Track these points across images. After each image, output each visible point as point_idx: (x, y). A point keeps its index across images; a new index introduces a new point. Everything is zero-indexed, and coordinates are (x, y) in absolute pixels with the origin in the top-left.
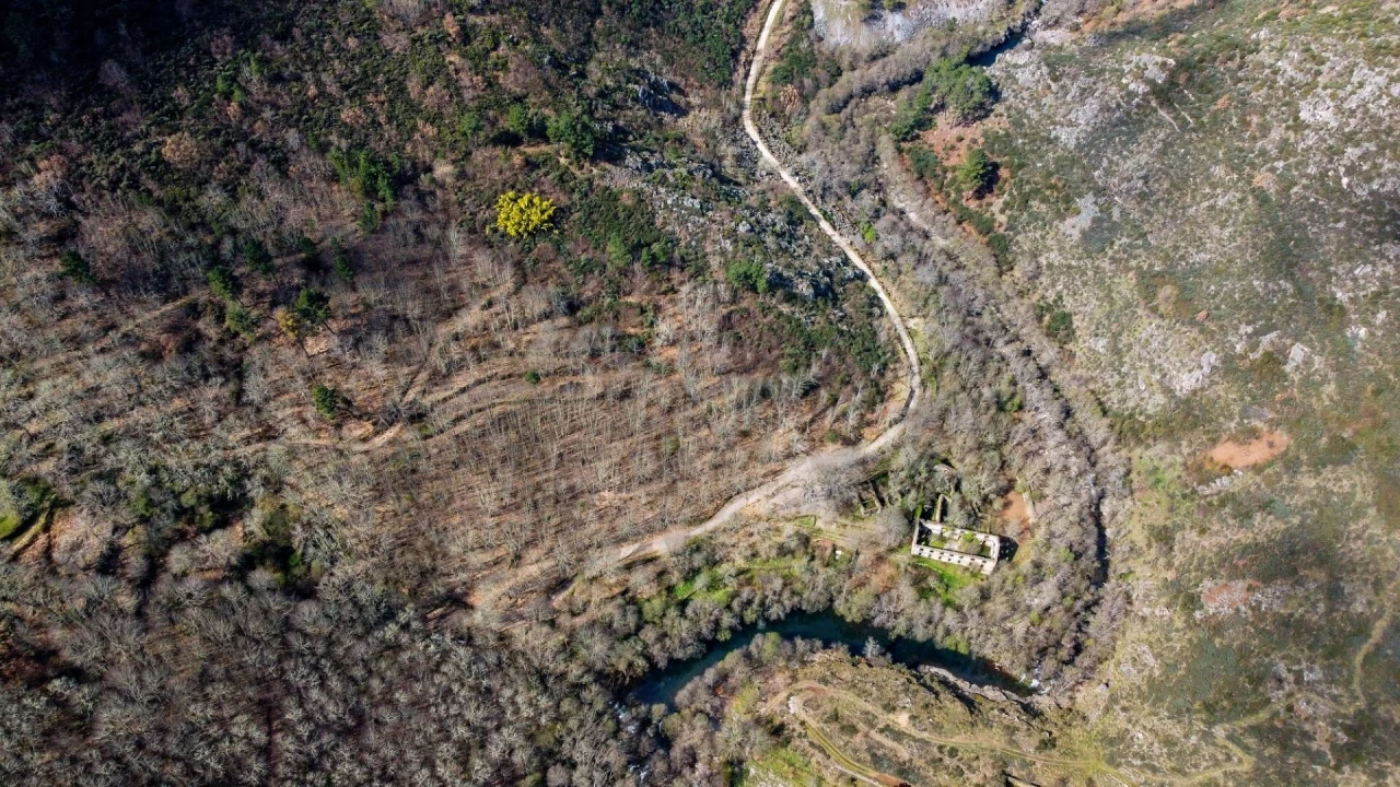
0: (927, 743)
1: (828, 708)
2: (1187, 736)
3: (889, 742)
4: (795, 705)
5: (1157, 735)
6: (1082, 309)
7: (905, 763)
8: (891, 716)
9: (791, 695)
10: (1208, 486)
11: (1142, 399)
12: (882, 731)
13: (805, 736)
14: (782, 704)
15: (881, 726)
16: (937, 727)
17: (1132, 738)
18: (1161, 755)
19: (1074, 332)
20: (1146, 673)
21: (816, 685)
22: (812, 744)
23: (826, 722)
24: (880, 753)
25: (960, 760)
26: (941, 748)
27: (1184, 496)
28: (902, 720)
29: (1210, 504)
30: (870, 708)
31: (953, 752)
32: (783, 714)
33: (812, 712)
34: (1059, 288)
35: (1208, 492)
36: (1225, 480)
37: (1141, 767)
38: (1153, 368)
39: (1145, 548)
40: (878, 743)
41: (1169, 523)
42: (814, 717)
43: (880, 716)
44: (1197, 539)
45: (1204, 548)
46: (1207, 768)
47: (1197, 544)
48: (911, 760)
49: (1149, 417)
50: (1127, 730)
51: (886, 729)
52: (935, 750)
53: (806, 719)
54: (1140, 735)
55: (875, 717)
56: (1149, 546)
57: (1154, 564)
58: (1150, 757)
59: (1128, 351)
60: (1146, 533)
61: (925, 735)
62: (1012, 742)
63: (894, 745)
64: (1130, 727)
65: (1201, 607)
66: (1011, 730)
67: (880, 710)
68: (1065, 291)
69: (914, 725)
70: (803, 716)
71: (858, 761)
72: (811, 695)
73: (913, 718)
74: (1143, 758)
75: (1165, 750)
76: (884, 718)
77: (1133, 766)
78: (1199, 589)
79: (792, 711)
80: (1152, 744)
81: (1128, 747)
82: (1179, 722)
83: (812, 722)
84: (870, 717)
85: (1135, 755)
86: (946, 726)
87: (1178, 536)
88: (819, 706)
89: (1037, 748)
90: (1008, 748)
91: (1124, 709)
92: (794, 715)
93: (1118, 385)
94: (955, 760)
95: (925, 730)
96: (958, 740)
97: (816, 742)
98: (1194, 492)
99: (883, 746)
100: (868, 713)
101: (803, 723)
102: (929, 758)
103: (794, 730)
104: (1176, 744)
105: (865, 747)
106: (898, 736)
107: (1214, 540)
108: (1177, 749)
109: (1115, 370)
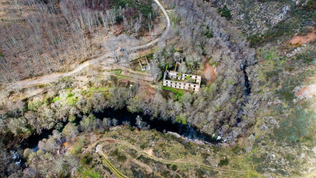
0: (162, 163)
1: (113, 149)
2: (299, 154)
3: (142, 164)
4: (99, 149)
5: (282, 154)
6: (233, 8)
7: (150, 175)
8: (145, 151)
9: (98, 144)
10: (291, 53)
11: (259, 31)
12: (139, 159)
13: (101, 163)
14: (93, 148)
15: (138, 156)
16: (167, 155)
17: (269, 158)
18: (286, 165)
19: (231, 16)
20: (273, 128)
21: (111, 139)
22: (104, 168)
23: (111, 155)
24: (137, 170)
25: (178, 172)
26: (168, 166)
27: (281, 59)
28: (149, 153)
29: (293, 59)
30: (134, 148)
31: (174, 168)
32: (93, 153)
33: (106, 151)
34: (225, 4)
35: (291, 55)
36: (299, 49)
37: (275, 172)
38: (262, 20)
39: (265, 82)
40: (136, 164)
41: (275, 70)
42: (106, 153)
43: (139, 152)
44: (289, 73)
45: (292, 76)
46: (313, 170)
47: (289, 75)
48: (153, 173)
49: (262, 36)
50: (266, 154)
51: (141, 158)
52: (165, 167)
53: (103, 155)
54: (274, 156)
55: (136, 152)
56: (267, 80)
57: (270, 86)
58: (280, 167)
59: (252, 17)
60: (266, 75)
61: (161, 159)
62: (206, 162)
63: (145, 165)
64: (267, 152)
65: (296, 98)
66: (205, 156)
67: (139, 148)
68: (227, 4)
69: (155, 155)
70: (102, 153)
71: (126, 175)
72: (107, 143)
73: (155, 151)
74: (276, 168)
75: (288, 162)
76: (140, 152)
77: (271, 172)
78: (294, 91)
79: (97, 152)
80: (280, 159)
81: (268, 162)
82: (294, 147)
83: (106, 157)
84: (134, 152)
85: (272, 166)
86: (171, 154)
87: (280, 74)
88: (110, 148)
89: (219, 164)
90: (204, 165)
91: (263, 144)
92: (97, 153)
93: (249, 29)
94: (176, 172)
95: (161, 157)
96: (178, 161)
97: (106, 166)
98: (285, 56)
99: (139, 166)
100: (132, 150)
101: (101, 157)
102: (162, 171)
103: (96, 161)
104: (293, 159)
105: (130, 167)
106: (147, 161)
107: (297, 72)
108: (294, 161)
109: (247, 24)
